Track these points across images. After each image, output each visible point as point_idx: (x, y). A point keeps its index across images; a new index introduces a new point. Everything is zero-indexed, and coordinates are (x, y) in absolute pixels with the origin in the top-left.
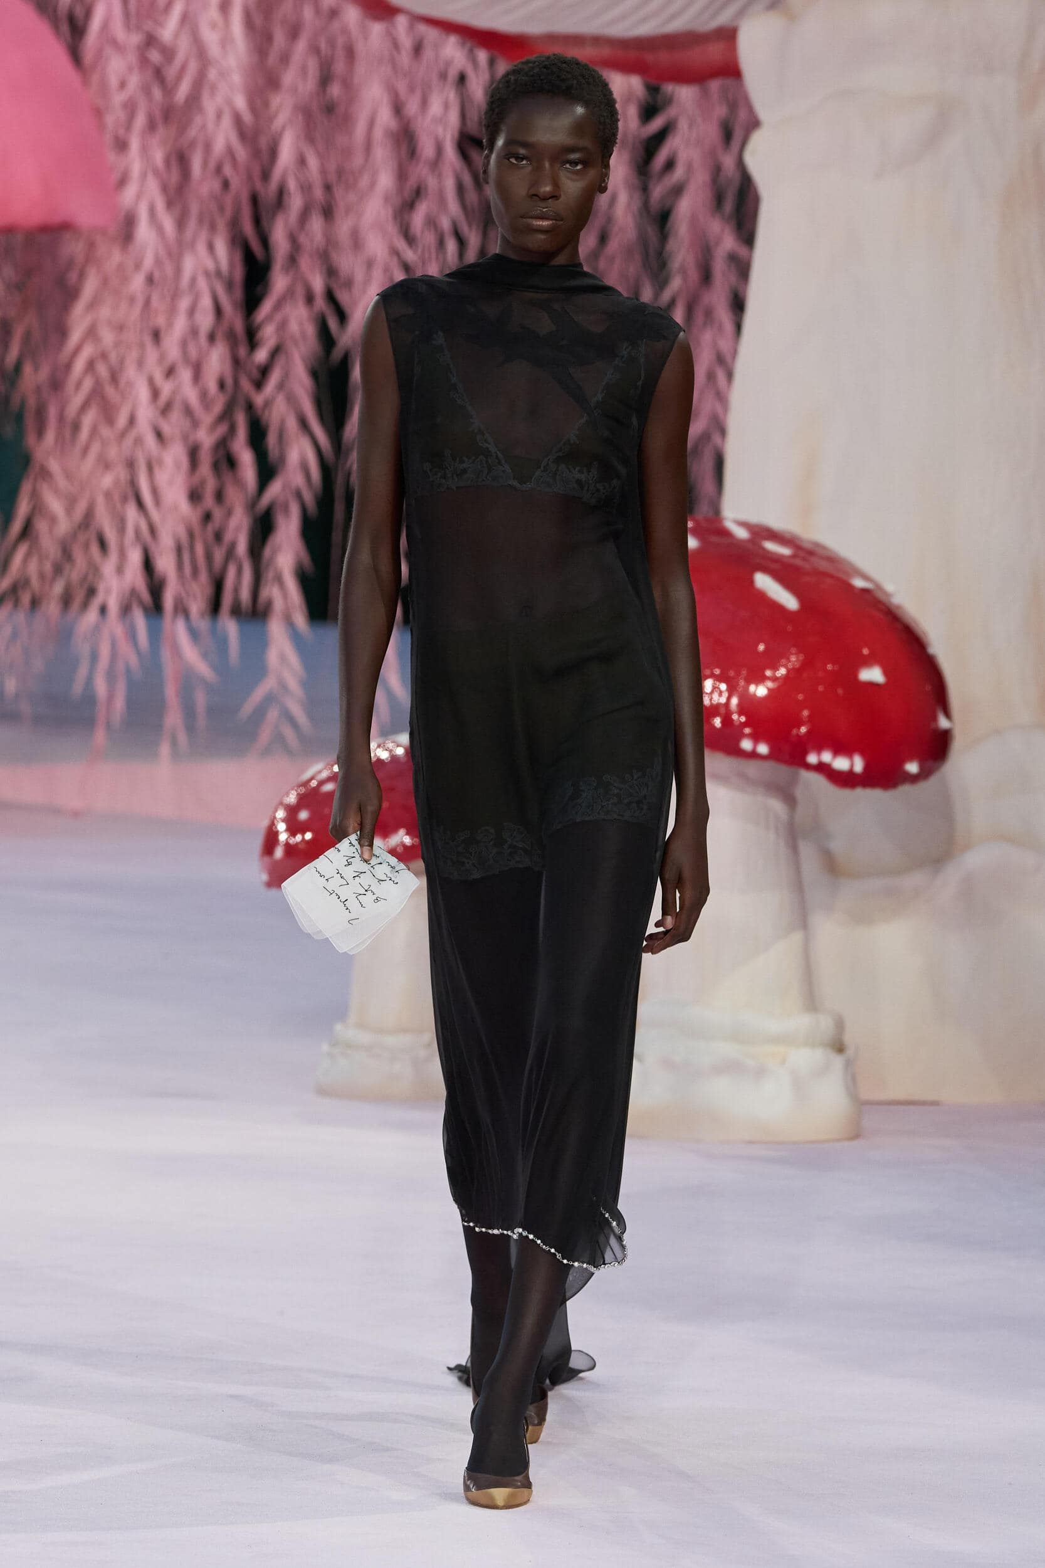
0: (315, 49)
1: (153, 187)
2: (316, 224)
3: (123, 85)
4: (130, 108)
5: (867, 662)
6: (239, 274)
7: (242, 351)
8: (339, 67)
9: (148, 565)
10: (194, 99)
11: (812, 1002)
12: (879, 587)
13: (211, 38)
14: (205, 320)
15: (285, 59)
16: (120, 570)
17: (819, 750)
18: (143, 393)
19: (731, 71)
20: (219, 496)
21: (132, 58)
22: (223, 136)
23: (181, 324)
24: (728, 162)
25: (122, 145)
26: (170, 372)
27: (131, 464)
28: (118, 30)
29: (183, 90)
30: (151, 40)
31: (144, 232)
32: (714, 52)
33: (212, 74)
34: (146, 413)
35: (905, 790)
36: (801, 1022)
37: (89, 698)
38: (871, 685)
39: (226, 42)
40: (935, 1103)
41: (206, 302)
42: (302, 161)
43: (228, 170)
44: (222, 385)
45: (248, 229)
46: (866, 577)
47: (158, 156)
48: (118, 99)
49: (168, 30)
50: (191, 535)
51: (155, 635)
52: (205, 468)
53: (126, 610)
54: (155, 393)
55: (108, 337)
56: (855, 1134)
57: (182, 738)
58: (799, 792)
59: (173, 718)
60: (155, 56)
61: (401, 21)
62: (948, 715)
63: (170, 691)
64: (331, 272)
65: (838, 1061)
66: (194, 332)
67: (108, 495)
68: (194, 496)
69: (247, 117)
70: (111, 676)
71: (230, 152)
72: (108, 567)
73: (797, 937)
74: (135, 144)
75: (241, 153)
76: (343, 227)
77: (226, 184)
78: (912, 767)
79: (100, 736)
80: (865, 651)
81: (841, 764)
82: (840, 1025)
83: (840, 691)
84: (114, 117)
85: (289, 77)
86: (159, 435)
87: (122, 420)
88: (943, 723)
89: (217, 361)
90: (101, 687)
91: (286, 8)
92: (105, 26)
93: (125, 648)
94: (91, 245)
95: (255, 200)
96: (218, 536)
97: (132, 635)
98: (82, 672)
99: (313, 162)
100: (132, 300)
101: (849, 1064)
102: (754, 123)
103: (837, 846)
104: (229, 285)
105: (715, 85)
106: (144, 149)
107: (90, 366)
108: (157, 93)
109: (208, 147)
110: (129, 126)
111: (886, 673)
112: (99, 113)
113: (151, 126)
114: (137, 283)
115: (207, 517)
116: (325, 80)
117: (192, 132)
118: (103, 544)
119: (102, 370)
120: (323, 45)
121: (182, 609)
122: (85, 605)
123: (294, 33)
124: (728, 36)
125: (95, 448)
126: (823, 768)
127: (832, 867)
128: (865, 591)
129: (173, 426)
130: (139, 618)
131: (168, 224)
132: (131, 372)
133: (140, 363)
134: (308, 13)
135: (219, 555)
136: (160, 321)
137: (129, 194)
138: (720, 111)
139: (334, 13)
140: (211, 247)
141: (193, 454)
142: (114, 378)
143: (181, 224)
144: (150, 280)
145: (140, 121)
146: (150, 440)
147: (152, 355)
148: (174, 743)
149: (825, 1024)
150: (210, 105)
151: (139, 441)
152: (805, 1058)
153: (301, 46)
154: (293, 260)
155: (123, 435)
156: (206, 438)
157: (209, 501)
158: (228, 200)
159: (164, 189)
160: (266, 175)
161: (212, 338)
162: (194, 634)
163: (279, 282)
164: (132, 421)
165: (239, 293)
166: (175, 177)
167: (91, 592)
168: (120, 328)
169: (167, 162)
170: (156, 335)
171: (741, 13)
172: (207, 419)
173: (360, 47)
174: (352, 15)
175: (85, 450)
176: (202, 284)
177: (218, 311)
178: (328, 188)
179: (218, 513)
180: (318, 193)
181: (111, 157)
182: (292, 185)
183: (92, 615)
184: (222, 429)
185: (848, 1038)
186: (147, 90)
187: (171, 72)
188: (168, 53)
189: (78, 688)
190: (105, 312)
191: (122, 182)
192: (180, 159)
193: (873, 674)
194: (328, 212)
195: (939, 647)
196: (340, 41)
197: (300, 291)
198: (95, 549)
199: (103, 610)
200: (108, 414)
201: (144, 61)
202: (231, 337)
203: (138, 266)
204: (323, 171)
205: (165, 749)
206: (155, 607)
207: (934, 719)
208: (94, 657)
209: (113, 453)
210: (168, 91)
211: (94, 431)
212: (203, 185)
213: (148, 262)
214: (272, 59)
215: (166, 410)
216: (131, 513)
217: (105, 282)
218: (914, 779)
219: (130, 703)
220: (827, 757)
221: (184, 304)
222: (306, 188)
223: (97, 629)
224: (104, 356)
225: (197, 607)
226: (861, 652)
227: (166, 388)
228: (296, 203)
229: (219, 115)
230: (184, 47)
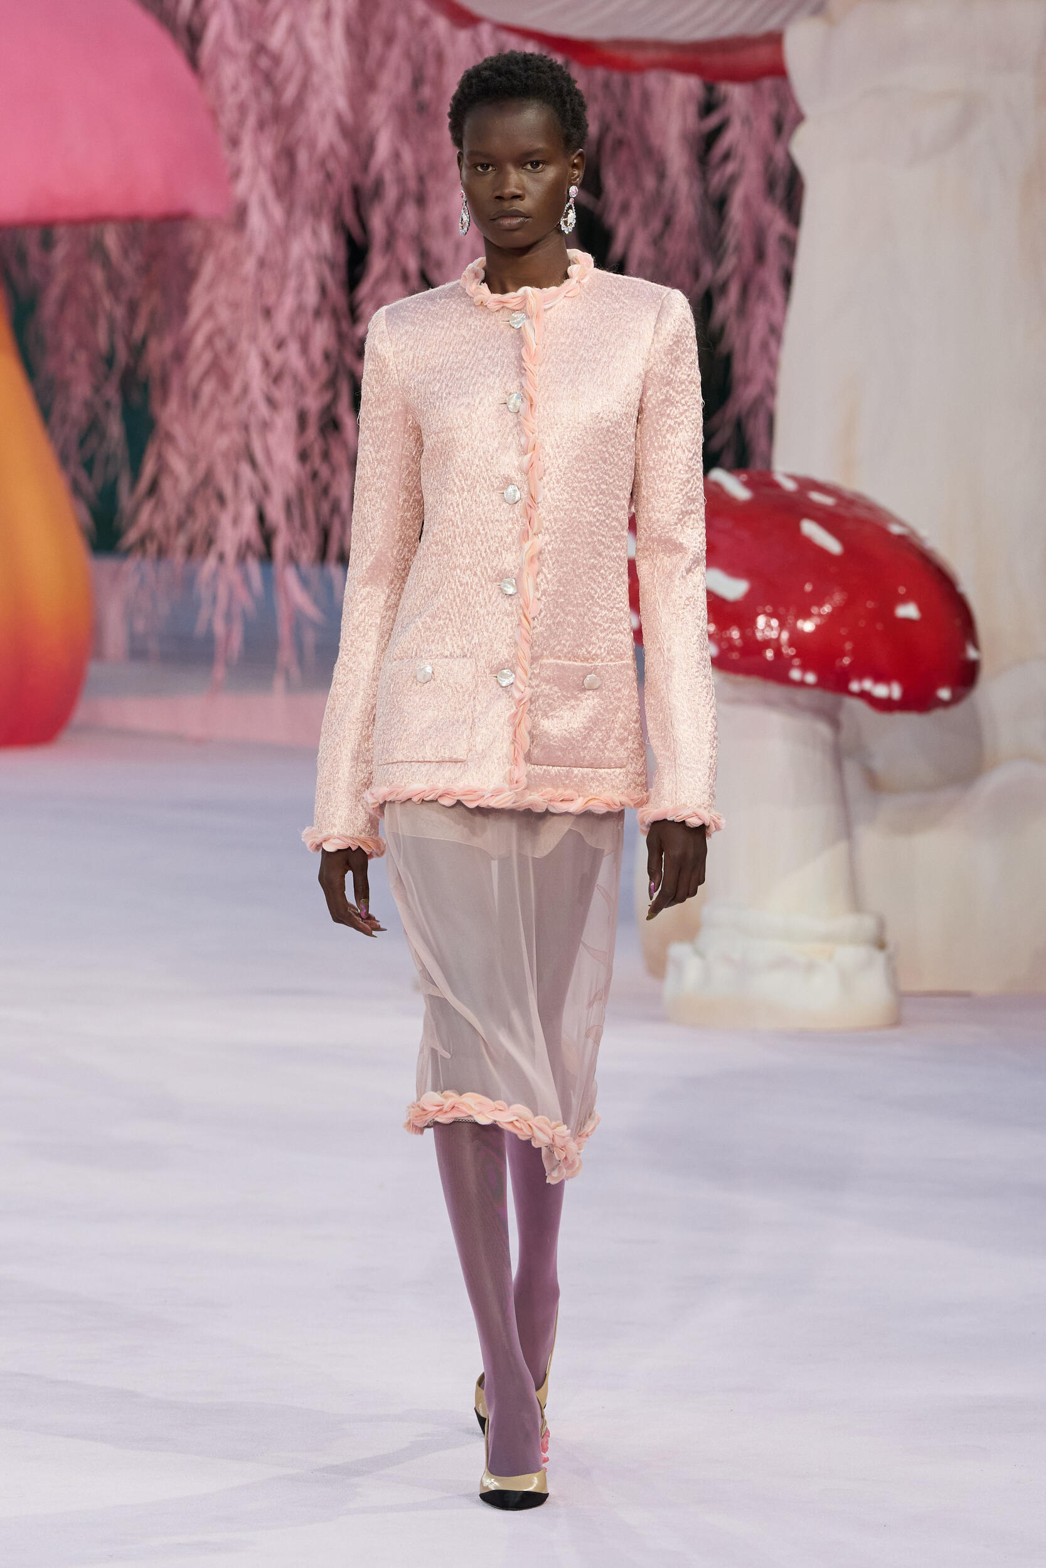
0: (407, 55)
1: (263, 180)
2: (410, 212)
3: (235, 88)
4: (242, 108)
5: (904, 600)
6: (342, 256)
7: (345, 325)
8: (430, 70)
9: (261, 518)
10: (300, 102)
11: (856, 902)
12: (913, 533)
13: (314, 45)
14: (311, 298)
15: (381, 63)
16: (236, 521)
17: (861, 677)
18: (254, 364)
19: (778, 71)
20: (326, 455)
21: (243, 63)
22: (326, 134)
23: (289, 302)
24: (779, 154)
25: (235, 142)
26: (280, 345)
27: (246, 428)
28: (231, 39)
29: (290, 93)
30: (261, 48)
31: (255, 219)
32: (763, 54)
33: (316, 79)
34: (258, 383)
35: (938, 713)
36: (847, 922)
37: (210, 638)
38: (907, 621)
39: (328, 48)
40: (967, 995)
41: (312, 283)
42: (396, 156)
43: (332, 165)
44: (327, 356)
45: (349, 215)
46: (901, 524)
47: (268, 151)
48: (231, 100)
49: (277, 38)
50: (301, 492)
51: (269, 581)
52: (312, 432)
53: (241, 558)
54: (266, 363)
55: (224, 314)
56: (896, 1021)
57: (295, 671)
58: (843, 717)
59: (286, 655)
60: (264, 62)
61: (485, 30)
62: (976, 646)
63: (284, 631)
64: (424, 254)
65: (880, 958)
66: (300, 308)
67: (225, 455)
68: (303, 456)
69: (348, 117)
70: (228, 617)
71: (332, 148)
72: (225, 520)
73: (842, 847)
74: (247, 140)
75: (344, 149)
76: (435, 214)
77: (329, 177)
78: (944, 694)
79: (219, 672)
80: (902, 590)
81: (880, 691)
82: (881, 925)
83: (879, 626)
84: (228, 118)
85: (386, 79)
86: (271, 403)
87: (236, 388)
88: (972, 654)
89: (322, 336)
90: (219, 628)
91: (382, 18)
92: (220, 35)
93: (242, 594)
94: (208, 234)
95: (356, 191)
96: (326, 491)
97: (246, 580)
98: (204, 614)
99: (407, 157)
100: (245, 281)
101: (890, 960)
102: (799, 118)
103: (878, 764)
104: (332, 266)
105: (767, 83)
106: (256, 147)
107: (209, 341)
108: (267, 96)
109: (312, 145)
110: (241, 122)
111: (921, 608)
112: (214, 114)
113: (261, 125)
114: (249, 266)
115: (315, 475)
116: (417, 82)
117: (299, 130)
118: (221, 499)
119: (220, 344)
120: (414, 50)
121: (292, 558)
122: (206, 552)
123: (389, 39)
124: (775, 39)
125: (215, 414)
126: (864, 695)
127: (874, 783)
128: (901, 537)
129: (283, 393)
130: (254, 567)
131: (277, 212)
132: (244, 345)
133: (254, 338)
134: (402, 23)
135: (325, 508)
136: (271, 300)
137: (241, 187)
138: (772, 107)
139: (424, 23)
140: (315, 233)
141: (302, 419)
142: (231, 348)
143: (289, 212)
144: (262, 263)
145: (251, 121)
146: (263, 409)
147: (264, 332)
148: (288, 678)
149: (868, 924)
150: (314, 105)
151: (252, 408)
152: (851, 954)
153: (395, 55)
154: (389, 245)
155: (237, 402)
156: (314, 404)
157: (316, 460)
158: (332, 193)
159: (275, 181)
160: (365, 167)
161: (317, 313)
162: (305, 582)
163: (377, 263)
164: (245, 390)
165: (342, 274)
166: (284, 170)
167: (210, 542)
168: (235, 306)
169: (277, 157)
170: (268, 313)
171: (787, 19)
172: (313, 386)
173: (449, 53)
174: (441, 24)
175: (205, 416)
176: (309, 267)
177: (323, 290)
178: (421, 179)
179: (324, 472)
180: (412, 184)
181: (225, 152)
182: (388, 176)
183: (211, 562)
184: (327, 397)
185: (890, 937)
186: (256, 92)
187: (279, 76)
188: (276, 59)
189: (200, 628)
190: (222, 290)
191: (236, 174)
192: (288, 154)
193: (908, 611)
194: (421, 201)
195: (968, 586)
196: (431, 48)
197: (396, 274)
198: (214, 506)
199: (221, 557)
200: (225, 382)
201: (254, 66)
202: (335, 315)
203: (250, 249)
204: (417, 164)
205: (279, 683)
206: (267, 556)
207: (963, 650)
208: (215, 599)
209: (231, 415)
210: (277, 92)
211: (213, 400)
212: (309, 180)
213: (260, 245)
214: (371, 63)
215: (277, 379)
216: (245, 470)
217: (221, 266)
218: (946, 704)
219: (248, 642)
220: (867, 685)
221: (292, 283)
222: (401, 180)
223: (215, 575)
224: (220, 331)
225: (307, 555)
226: (897, 591)
227: (277, 359)
228: (391, 193)
229: (322, 115)
230: (290, 54)
